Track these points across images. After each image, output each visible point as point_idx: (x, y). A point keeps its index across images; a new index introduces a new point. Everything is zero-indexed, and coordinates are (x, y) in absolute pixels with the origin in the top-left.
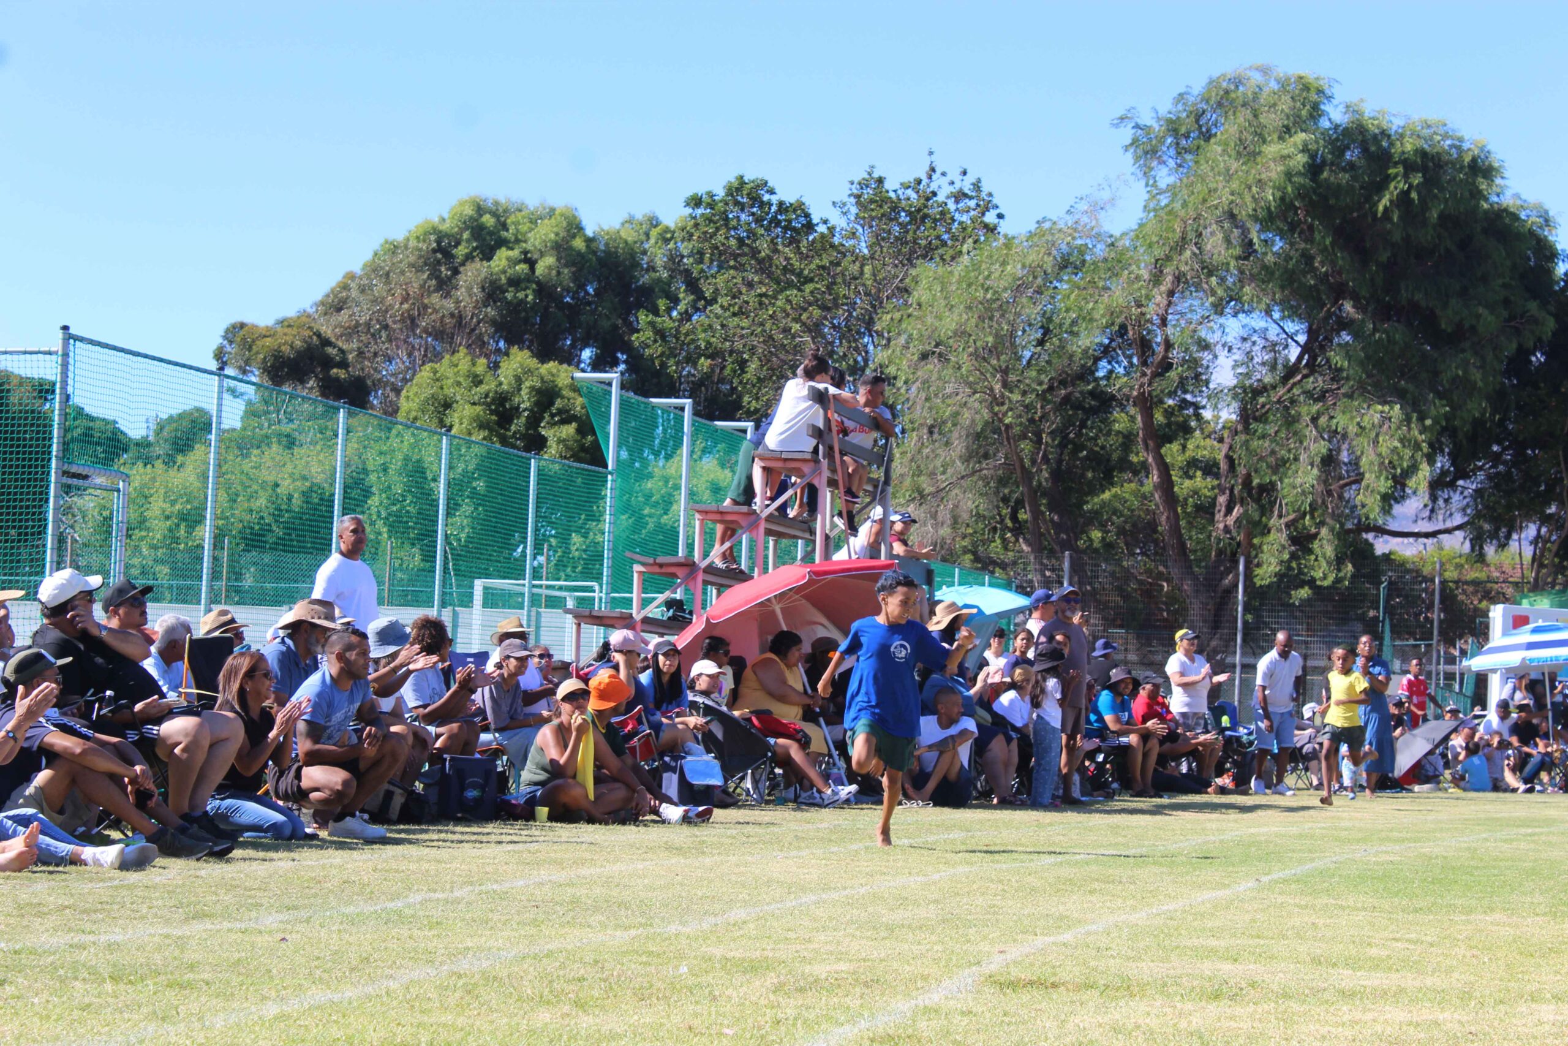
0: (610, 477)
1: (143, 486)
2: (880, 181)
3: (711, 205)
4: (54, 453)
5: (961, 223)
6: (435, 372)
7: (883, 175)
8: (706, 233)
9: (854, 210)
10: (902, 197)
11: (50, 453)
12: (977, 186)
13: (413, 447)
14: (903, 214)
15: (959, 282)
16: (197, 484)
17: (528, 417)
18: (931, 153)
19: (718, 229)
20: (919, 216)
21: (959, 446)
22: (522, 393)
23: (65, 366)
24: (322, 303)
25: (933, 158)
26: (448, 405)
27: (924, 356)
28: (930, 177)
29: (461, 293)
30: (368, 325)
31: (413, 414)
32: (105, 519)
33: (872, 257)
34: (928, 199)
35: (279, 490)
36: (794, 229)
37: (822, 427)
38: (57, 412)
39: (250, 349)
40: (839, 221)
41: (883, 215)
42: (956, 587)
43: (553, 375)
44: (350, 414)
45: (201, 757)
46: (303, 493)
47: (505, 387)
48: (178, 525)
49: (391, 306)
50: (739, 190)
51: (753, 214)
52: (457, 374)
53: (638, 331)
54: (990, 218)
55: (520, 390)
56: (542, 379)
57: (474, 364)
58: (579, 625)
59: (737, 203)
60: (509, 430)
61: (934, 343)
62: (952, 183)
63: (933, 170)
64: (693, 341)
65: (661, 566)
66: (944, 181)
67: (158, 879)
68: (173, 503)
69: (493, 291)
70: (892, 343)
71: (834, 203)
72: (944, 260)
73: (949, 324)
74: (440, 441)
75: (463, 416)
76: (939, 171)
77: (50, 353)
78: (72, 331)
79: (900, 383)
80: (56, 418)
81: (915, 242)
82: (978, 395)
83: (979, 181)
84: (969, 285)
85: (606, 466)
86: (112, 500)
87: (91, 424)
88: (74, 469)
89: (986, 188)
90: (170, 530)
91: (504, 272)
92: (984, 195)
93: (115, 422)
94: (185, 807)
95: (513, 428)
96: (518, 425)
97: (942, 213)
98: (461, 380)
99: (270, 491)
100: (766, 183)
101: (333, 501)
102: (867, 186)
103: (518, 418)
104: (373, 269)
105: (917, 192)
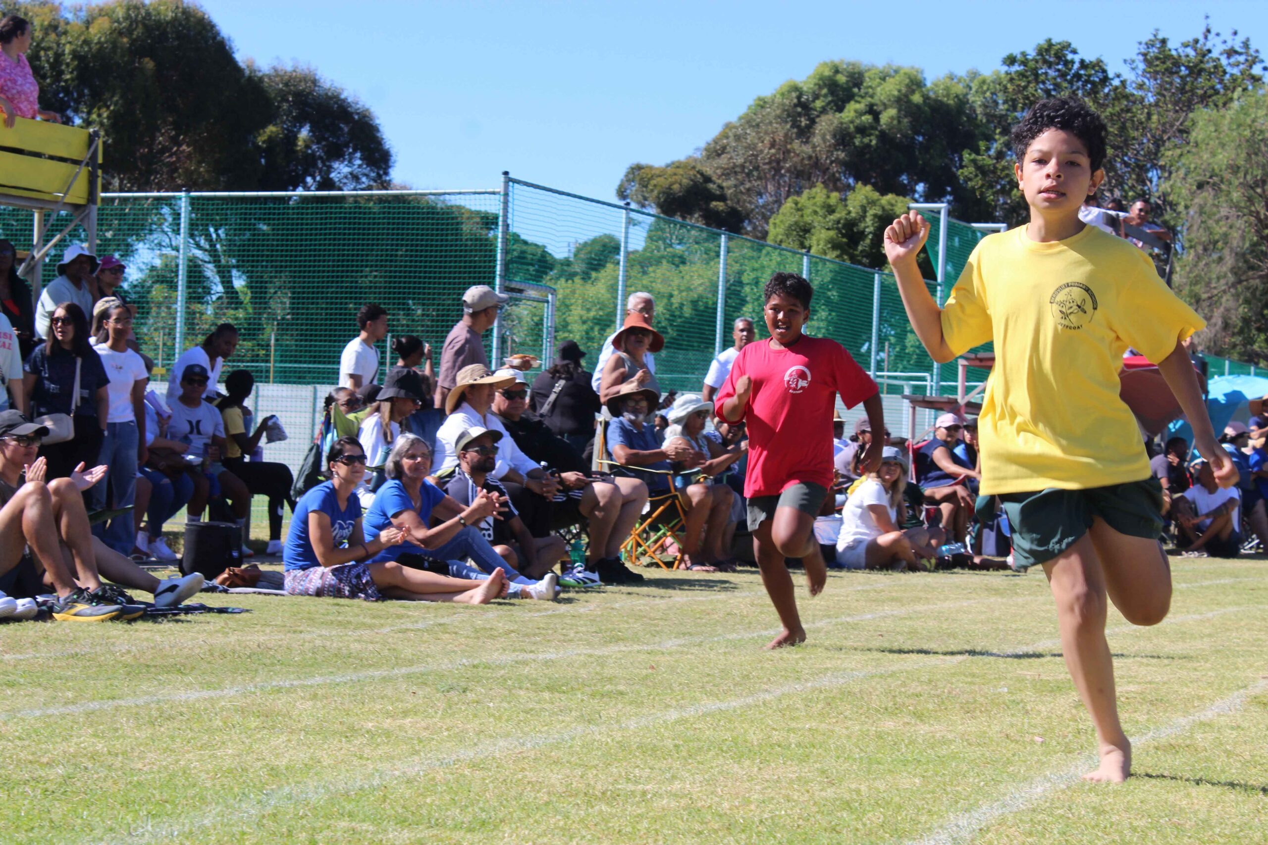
0: (939, 288)
1: (565, 298)
2: (1164, 42)
3: (1024, 63)
4: (498, 273)
5: (1232, 75)
6: (796, 203)
7: (1166, 36)
8: (1019, 86)
9: (1142, 66)
10: (1182, 54)
11: (494, 272)
12: (1246, 44)
13: (779, 264)
14: (1183, 68)
15: (1230, 123)
16: (609, 296)
17: (872, 240)
18: (1207, 17)
19: (1029, 82)
20: (1196, 70)
21: (1229, 261)
22: (868, 220)
23: (506, 203)
24: (706, 150)
25: (1209, 21)
26: (804, 230)
27: (1200, 186)
28: (1206, 38)
29: (817, 140)
30: (743, 166)
31: (780, 237)
32: (537, 324)
33: (1157, 104)
34: (1204, 56)
35: (673, 300)
36: (1093, 83)
38: (500, 240)
39: (646, 187)
40: (1129, 76)
41: (1166, 70)
42: (1227, 377)
43: (892, 205)
44: (730, 239)
45: (615, 513)
46: (692, 302)
47: (853, 215)
48: (592, 329)
49: (762, 151)
50: (1048, 50)
51: (1059, 70)
52: (815, 204)
53: (962, 167)
54: (1257, 70)
55: (863, 217)
56: (883, 208)
57: (828, 197)
58: (914, 408)
59: (1045, 61)
60: (856, 249)
61: (1208, 174)
62: (1225, 42)
63: (1209, 31)
64: (1007, 175)
65: (981, 360)
66: (1218, 41)
67: (582, 610)
68: (589, 310)
69: (843, 138)
70: (1174, 175)
71: (1125, 61)
72: (1216, 106)
73: (1223, 158)
74: (801, 260)
75: (820, 238)
76: (1213, 32)
77: (494, 193)
78: (511, 175)
79: (1181, 208)
80: (499, 245)
81: (1192, 90)
82: (1245, 218)
83: (1248, 40)
84: (1239, 126)
86: (542, 309)
87: (525, 248)
88: (513, 285)
89: (1253, 46)
90: (587, 333)
91: (852, 122)
92: (1252, 52)
93: (545, 247)
94: (603, 553)
95: (860, 248)
96: (864, 245)
97: (1215, 67)
98: (818, 210)
99: (665, 301)
100: (1069, 45)
101: (716, 309)
102: (1153, 46)
103: (863, 240)
104: (749, 121)
105: (1195, 50)
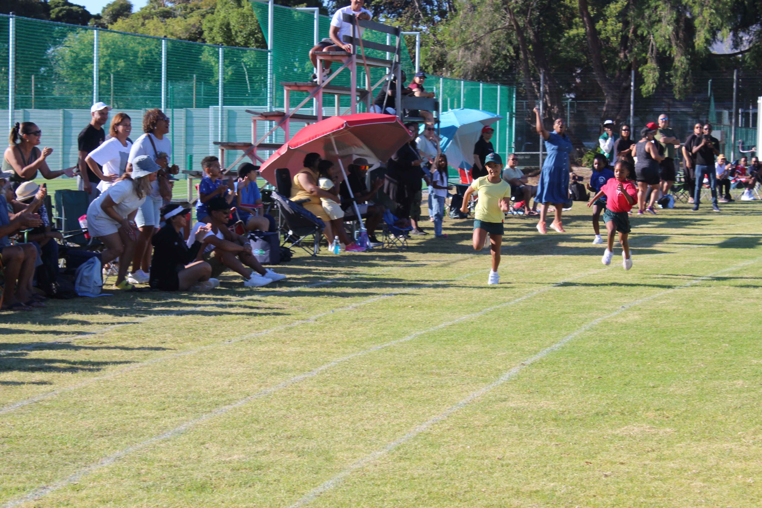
37: (352, 36)
85: (267, 48)
